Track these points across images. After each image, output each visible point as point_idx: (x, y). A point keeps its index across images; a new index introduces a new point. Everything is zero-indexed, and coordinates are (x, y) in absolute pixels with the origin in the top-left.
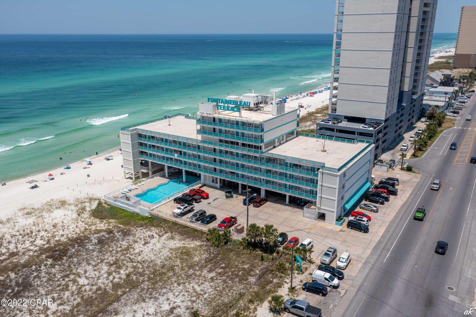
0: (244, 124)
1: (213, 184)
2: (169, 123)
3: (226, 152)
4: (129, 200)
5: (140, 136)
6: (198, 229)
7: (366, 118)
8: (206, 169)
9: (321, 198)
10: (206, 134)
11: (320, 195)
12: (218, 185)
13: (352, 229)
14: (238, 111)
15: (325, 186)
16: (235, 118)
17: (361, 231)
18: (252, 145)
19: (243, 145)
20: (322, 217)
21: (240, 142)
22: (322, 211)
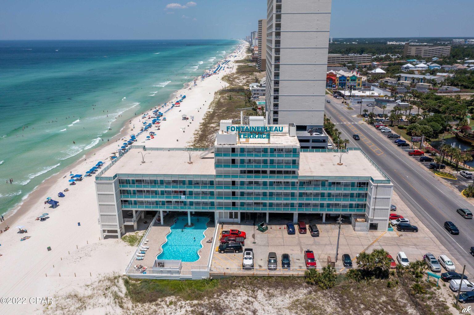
0: (273, 150)
1: (231, 220)
2: (143, 160)
3: (251, 183)
4: (163, 266)
5: (121, 182)
6: (287, 276)
7: (306, 126)
8: (220, 205)
9: (374, 210)
10: (222, 167)
11: (373, 207)
12: (239, 220)
13: (404, 231)
14: (267, 138)
15: (379, 198)
16: (263, 145)
17: (413, 232)
18: (290, 171)
19: (272, 172)
20: (373, 227)
21: (268, 170)
22: (374, 222)
